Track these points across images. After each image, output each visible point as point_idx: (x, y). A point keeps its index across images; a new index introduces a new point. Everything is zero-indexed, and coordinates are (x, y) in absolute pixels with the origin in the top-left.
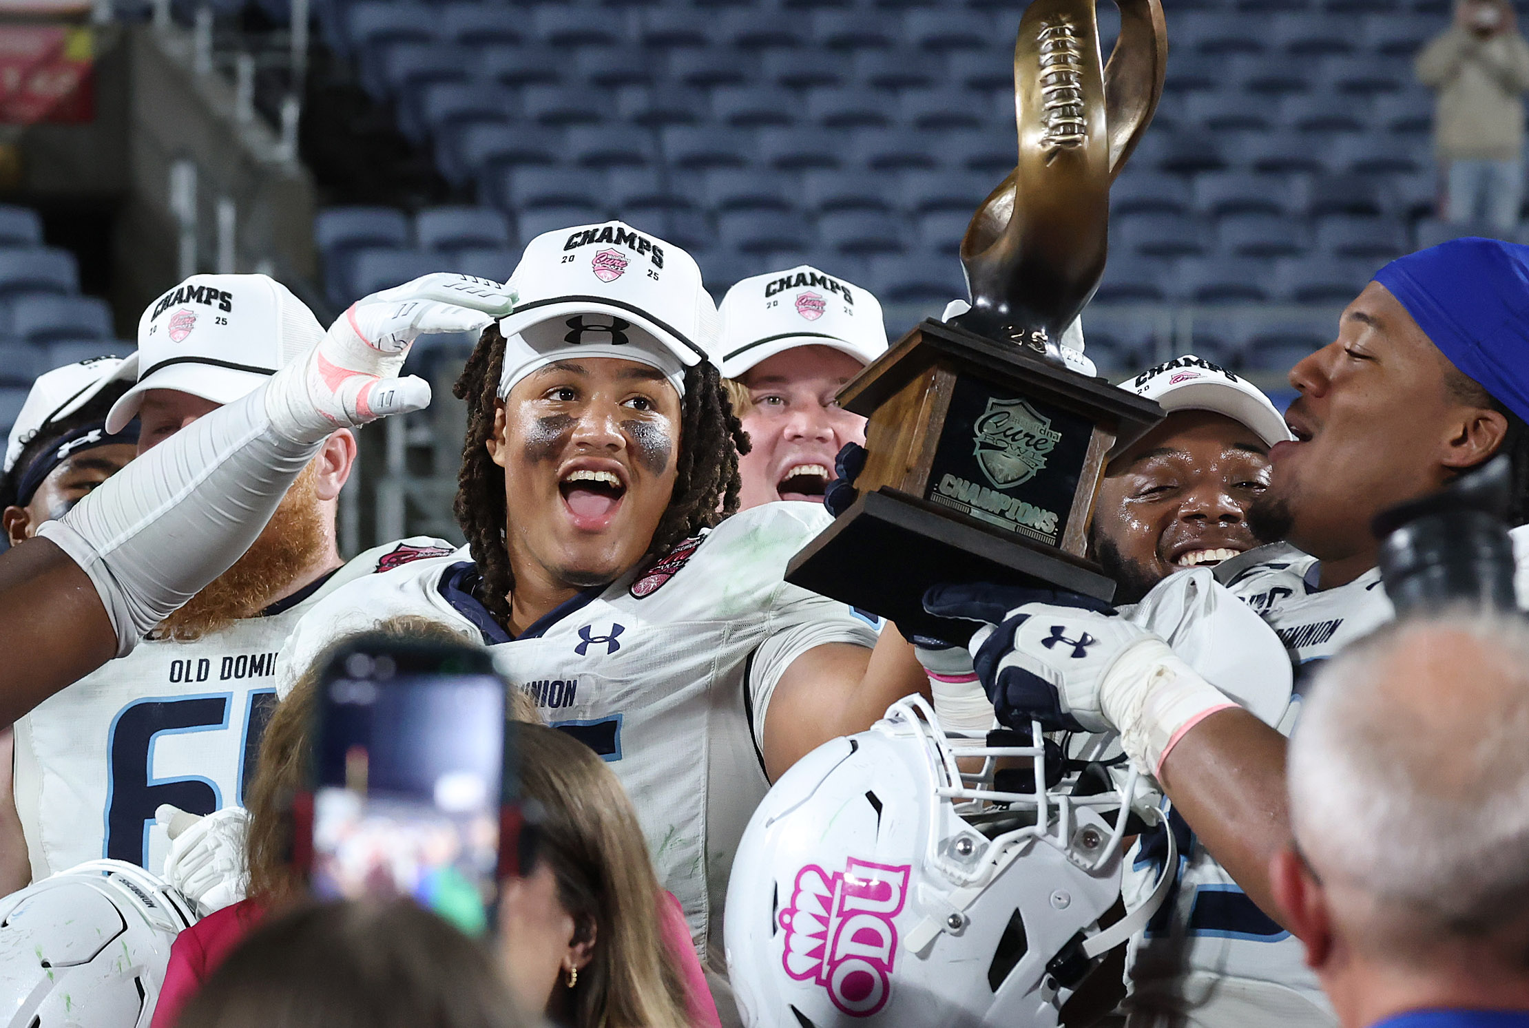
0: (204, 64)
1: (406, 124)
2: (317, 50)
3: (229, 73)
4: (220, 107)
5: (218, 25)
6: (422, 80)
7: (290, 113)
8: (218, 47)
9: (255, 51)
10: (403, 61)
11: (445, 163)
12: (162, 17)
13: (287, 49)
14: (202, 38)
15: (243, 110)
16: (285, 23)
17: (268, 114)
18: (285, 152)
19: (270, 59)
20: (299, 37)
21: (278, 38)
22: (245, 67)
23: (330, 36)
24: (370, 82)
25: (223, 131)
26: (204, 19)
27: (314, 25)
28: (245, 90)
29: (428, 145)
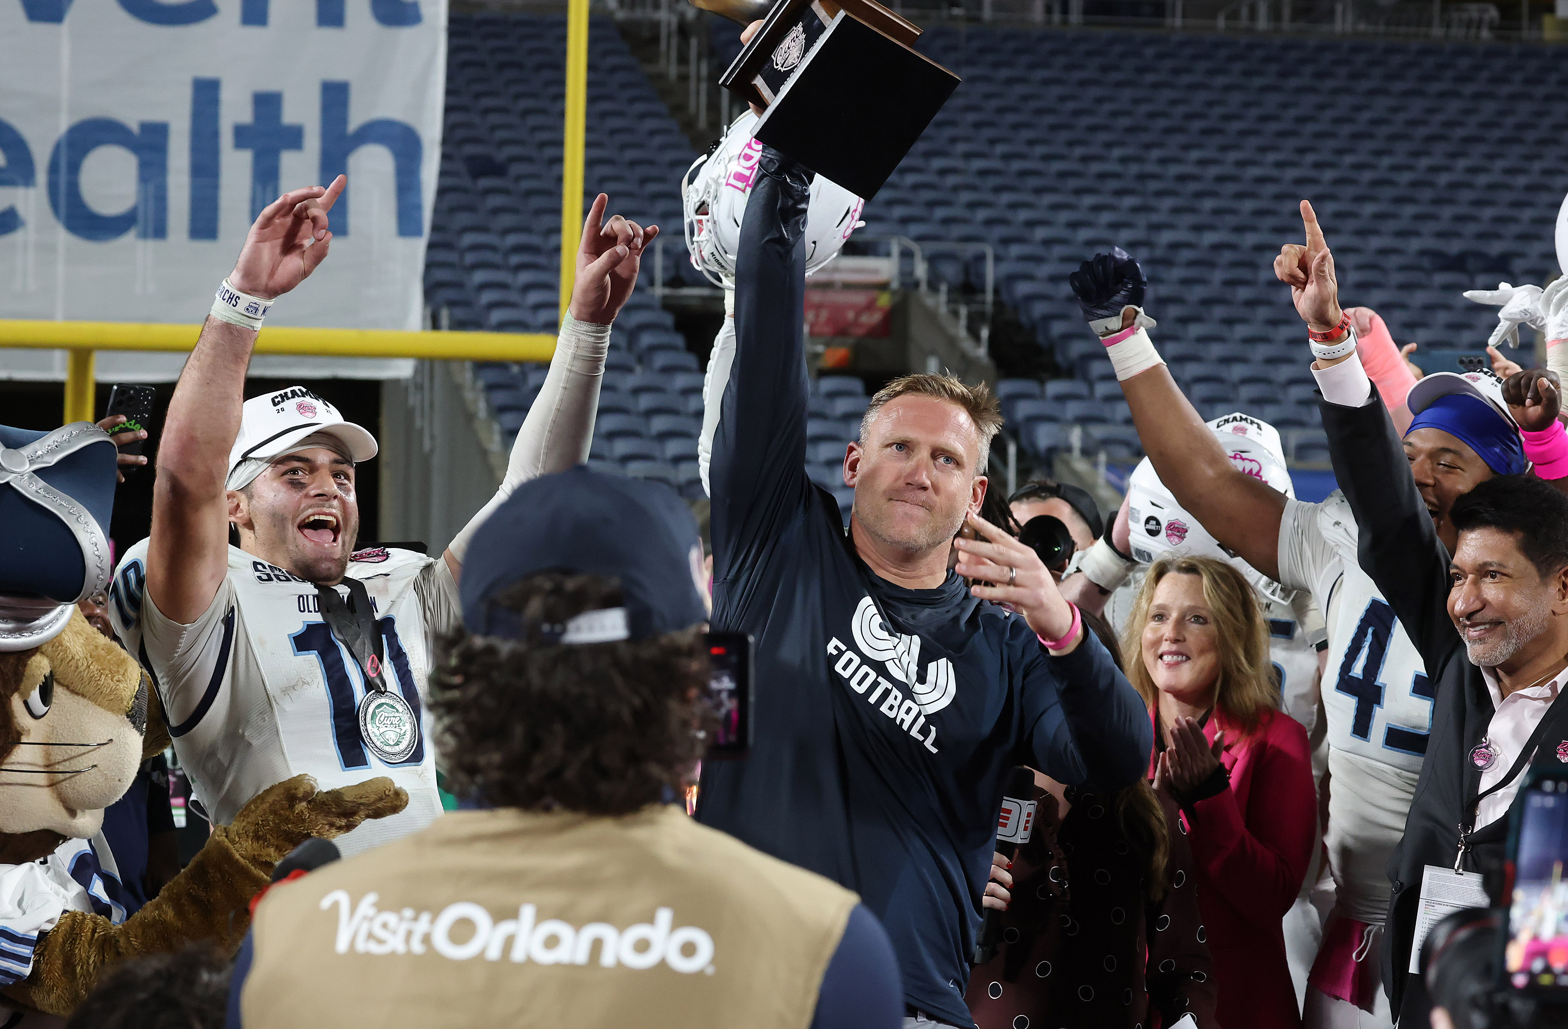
0: (943, 310)
1: (1041, 339)
2: (998, 303)
3: (955, 314)
4: (952, 331)
5: (950, 291)
6: (1048, 318)
7: (985, 333)
8: (949, 301)
9: (968, 303)
10: (1039, 309)
11: (1059, 358)
12: (923, 287)
13: (983, 303)
14: (943, 297)
15: (961, 331)
16: (983, 291)
17: (974, 333)
18: (982, 352)
19: (975, 307)
20: (989, 297)
21: (979, 297)
22: (963, 311)
23: (1004, 297)
24: (1023, 319)
25: (952, 342)
26: (944, 288)
27: (996, 291)
28: (963, 322)
29: (1051, 349)
